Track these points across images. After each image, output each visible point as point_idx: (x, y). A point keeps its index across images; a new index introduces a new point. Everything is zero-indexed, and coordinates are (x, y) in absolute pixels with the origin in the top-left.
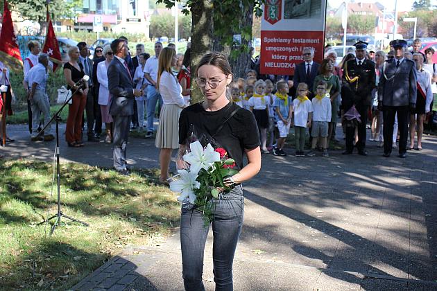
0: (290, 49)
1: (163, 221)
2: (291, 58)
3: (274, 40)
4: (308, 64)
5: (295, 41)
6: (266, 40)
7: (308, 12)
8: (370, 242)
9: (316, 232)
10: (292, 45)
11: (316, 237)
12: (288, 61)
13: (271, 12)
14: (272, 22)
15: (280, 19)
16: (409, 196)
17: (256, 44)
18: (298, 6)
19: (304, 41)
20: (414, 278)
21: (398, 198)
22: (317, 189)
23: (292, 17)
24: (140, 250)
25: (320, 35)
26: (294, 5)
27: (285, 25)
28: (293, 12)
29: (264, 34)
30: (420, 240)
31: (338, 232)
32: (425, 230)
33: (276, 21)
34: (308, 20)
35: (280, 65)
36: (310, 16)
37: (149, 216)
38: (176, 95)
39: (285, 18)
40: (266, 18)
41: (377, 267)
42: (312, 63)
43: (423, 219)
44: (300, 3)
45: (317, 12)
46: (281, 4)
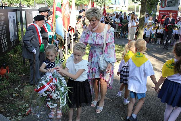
0: (167, 15)
3: (162, 13)
6: (160, 13)
13: (163, 5)
14: (163, 8)
15: (165, 7)
17: (158, 14)
18: (171, 3)
23: (169, 6)
25: (177, 12)
27: (166, 9)
28: (169, 5)
29: (160, 11)
33: (164, 7)
34: (174, 7)
36: (174, 6)
39: (166, 7)
40: (161, 7)
44: (171, 2)
45: (176, 5)
46: (166, 3)
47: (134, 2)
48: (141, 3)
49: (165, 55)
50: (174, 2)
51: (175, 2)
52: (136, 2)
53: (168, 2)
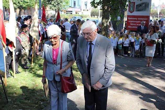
0: (137, 22)
2: (137, 25)
3: (131, 19)
4: (143, 27)
5: (139, 19)
6: (129, 19)
10: (138, 20)
12: (136, 26)
13: (131, 9)
14: (131, 12)
15: (134, 11)
19: (142, 19)
23: (138, 11)
25: (148, 17)
26: (139, 7)
27: (136, 13)
28: (139, 9)
29: (128, 16)
33: (132, 12)
34: (144, 12)
35: (134, 27)
36: (145, 10)
39: (136, 11)
40: (129, 11)
44: (141, 6)
45: (147, 9)
46: (135, 6)
47: (93, 7)
48: (102, 8)
49: (137, 71)
50: (144, 5)
51: (145, 6)
52: (97, 7)
53: (137, 6)
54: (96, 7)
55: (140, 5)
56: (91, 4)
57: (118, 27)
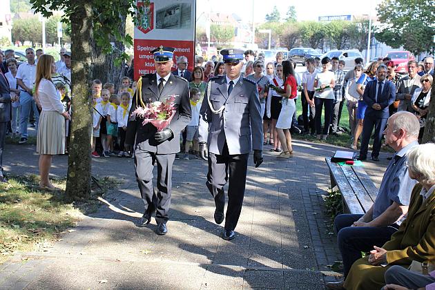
1: (48, 227)
3: (145, 49)
4: (182, 72)
6: (140, 48)
7: (179, 23)
8: (247, 237)
9: (198, 230)
11: (198, 235)
13: (143, 21)
14: (145, 31)
15: (152, 28)
16: (277, 193)
18: (169, 16)
20: (288, 267)
21: (268, 196)
22: (194, 190)
23: (164, 27)
24: (29, 257)
25: (191, 45)
26: (166, 16)
27: (157, 34)
28: (165, 22)
29: (137, 42)
30: (290, 234)
31: (218, 229)
32: (292, 224)
33: (148, 31)
34: (179, 30)
36: (181, 26)
37: (33, 222)
38: (55, 102)
39: (157, 28)
40: (138, 27)
41: (255, 259)
42: (184, 71)
43: (291, 214)
44: (170, 14)
45: (187, 23)
46: (153, 14)
48: (68, 18)
50: (177, 12)
51: (182, 14)
52: (51, 13)
53: (159, 13)
54: (47, 14)
55: (169, 12)
56: (32, 5)
57: (109, 74)
